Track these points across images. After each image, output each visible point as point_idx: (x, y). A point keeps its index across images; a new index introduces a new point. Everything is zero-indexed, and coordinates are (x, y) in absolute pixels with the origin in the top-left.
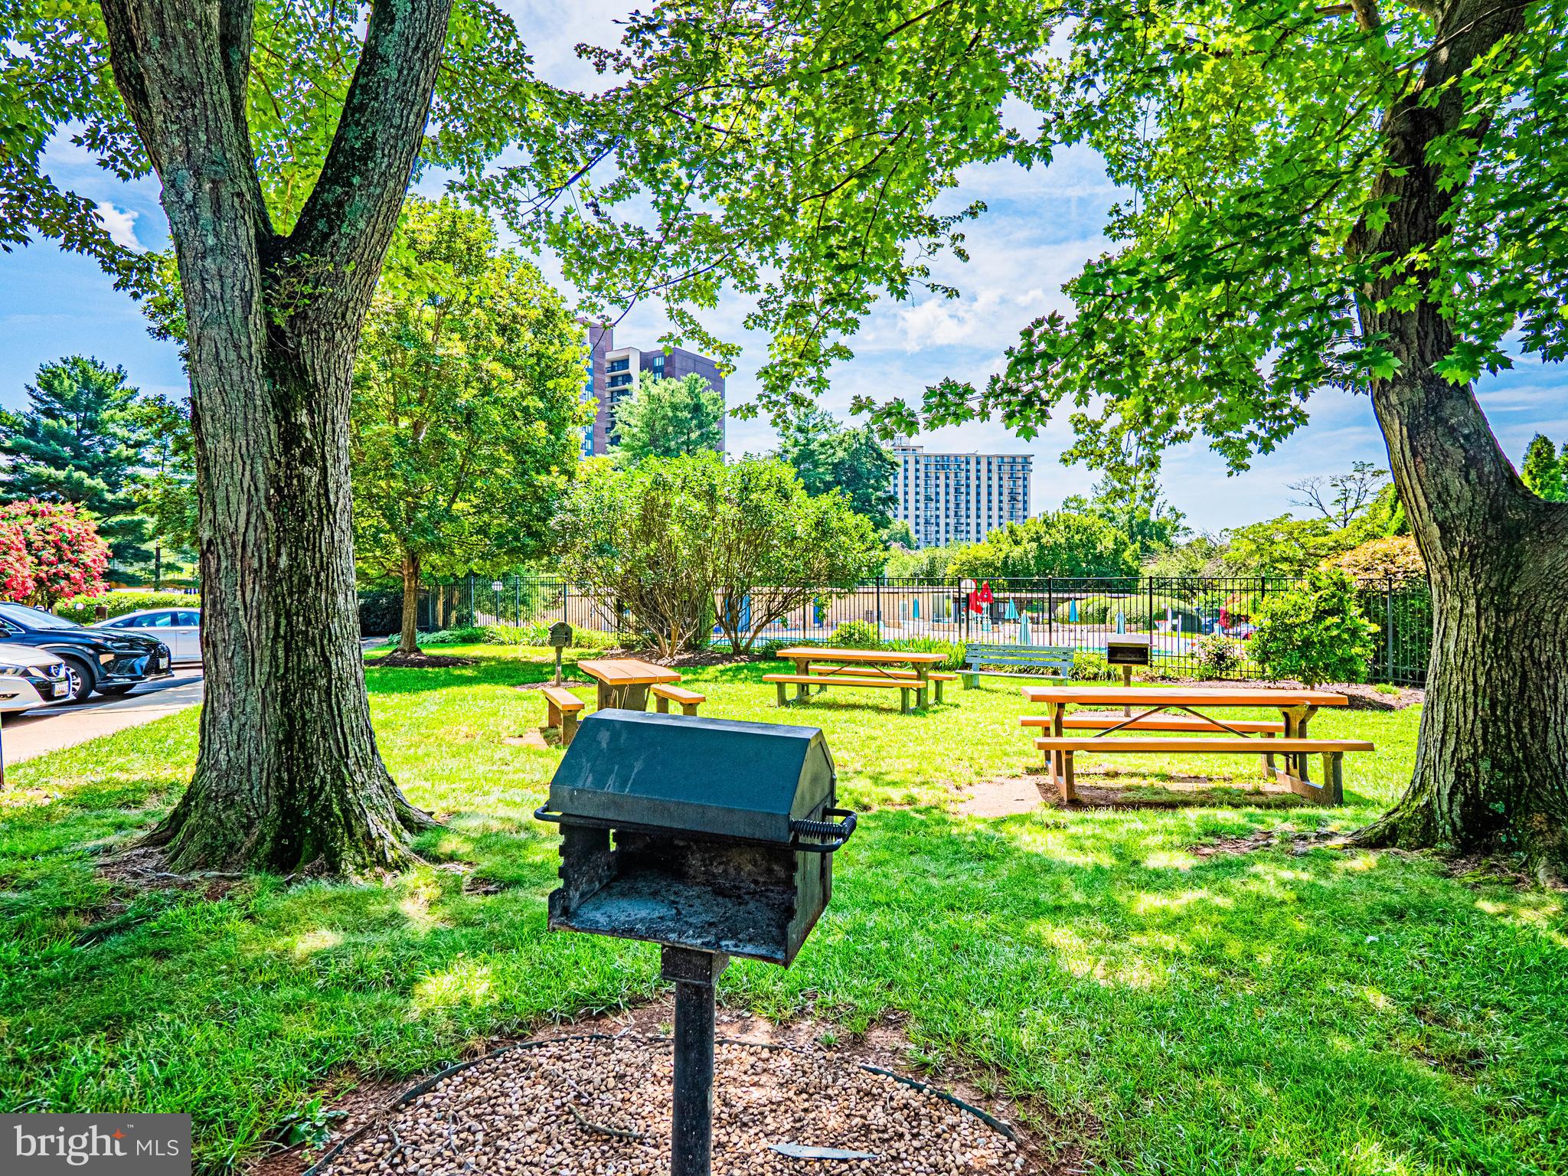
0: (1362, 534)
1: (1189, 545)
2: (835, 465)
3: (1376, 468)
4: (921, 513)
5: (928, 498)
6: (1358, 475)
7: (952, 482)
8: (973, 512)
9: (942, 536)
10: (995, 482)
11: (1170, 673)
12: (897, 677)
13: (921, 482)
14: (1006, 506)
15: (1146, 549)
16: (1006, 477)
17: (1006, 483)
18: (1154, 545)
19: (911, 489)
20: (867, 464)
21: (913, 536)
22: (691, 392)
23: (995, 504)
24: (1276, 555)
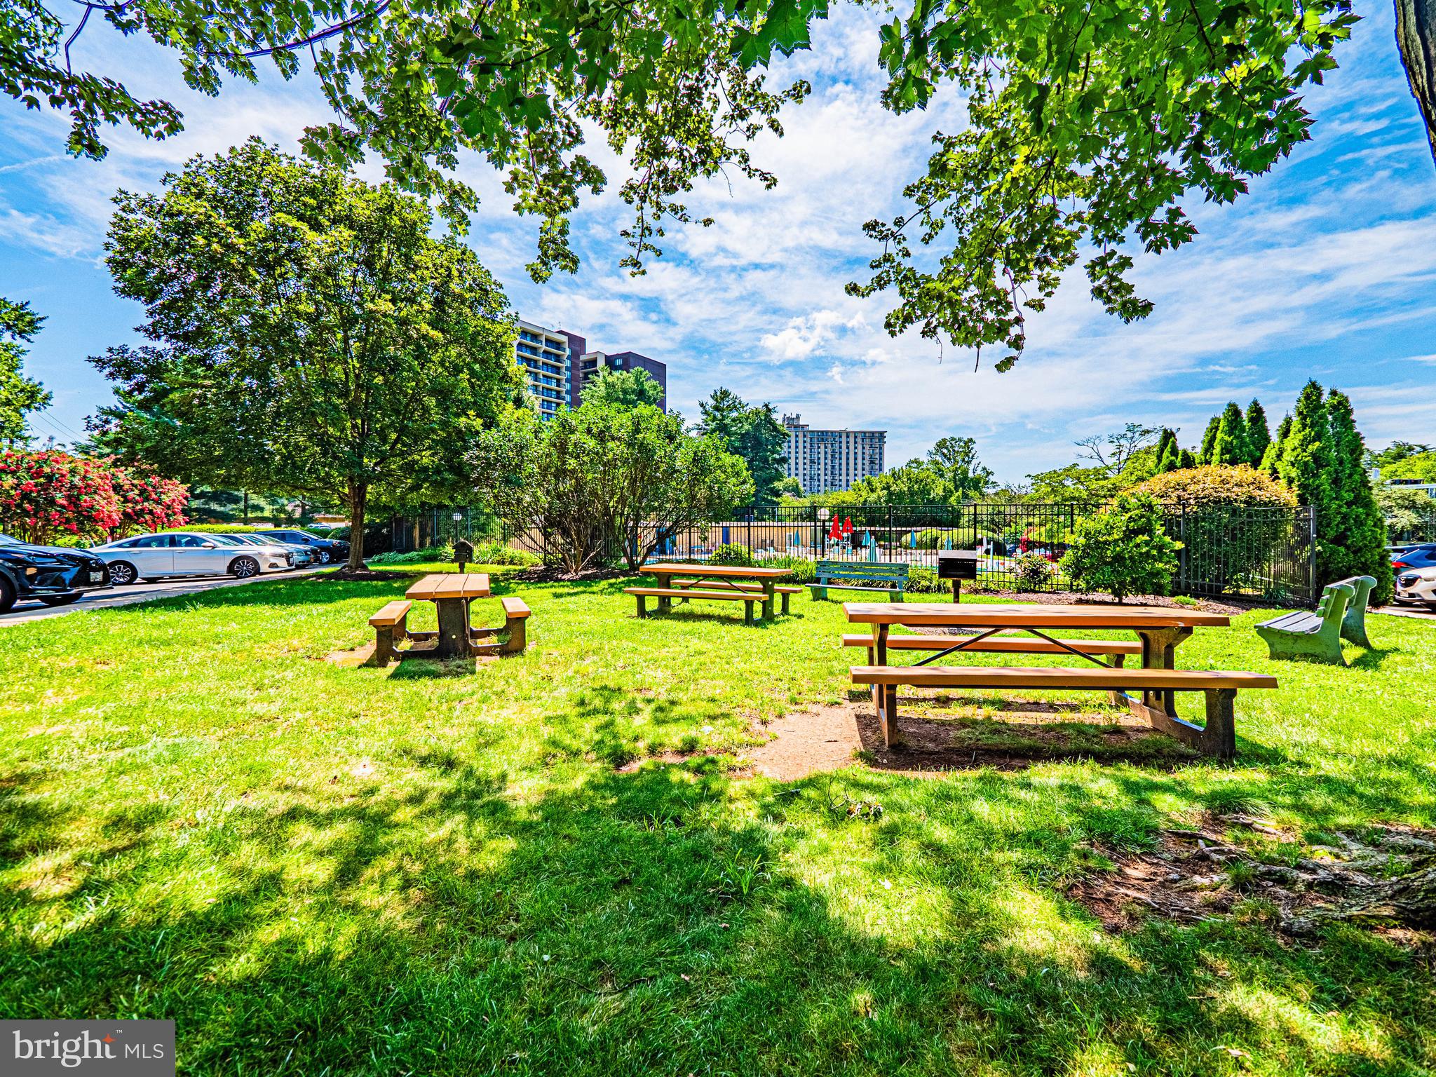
0: (1134, 478)
1: (996, 494)
2: (743, 435)
3: (1144, 428)
4: (807, 472)
5: (812, 462)
6: (1129, 435)
7: (829, 451)
8: (844, 471)
9: (822, 488)
10: (859, 451)
11: (992, 586)
12: (745, 590)
13: (808, 450)
14: (867, 467)
15: (965, 496)
16: (867, 447)
17: (867, 451)
18: (972, 493)
19: (801, 455)
20: (765, 434)
21: (802, 488)
22: (637, 380)
23: (859, 466)
24: (1067, 495)
